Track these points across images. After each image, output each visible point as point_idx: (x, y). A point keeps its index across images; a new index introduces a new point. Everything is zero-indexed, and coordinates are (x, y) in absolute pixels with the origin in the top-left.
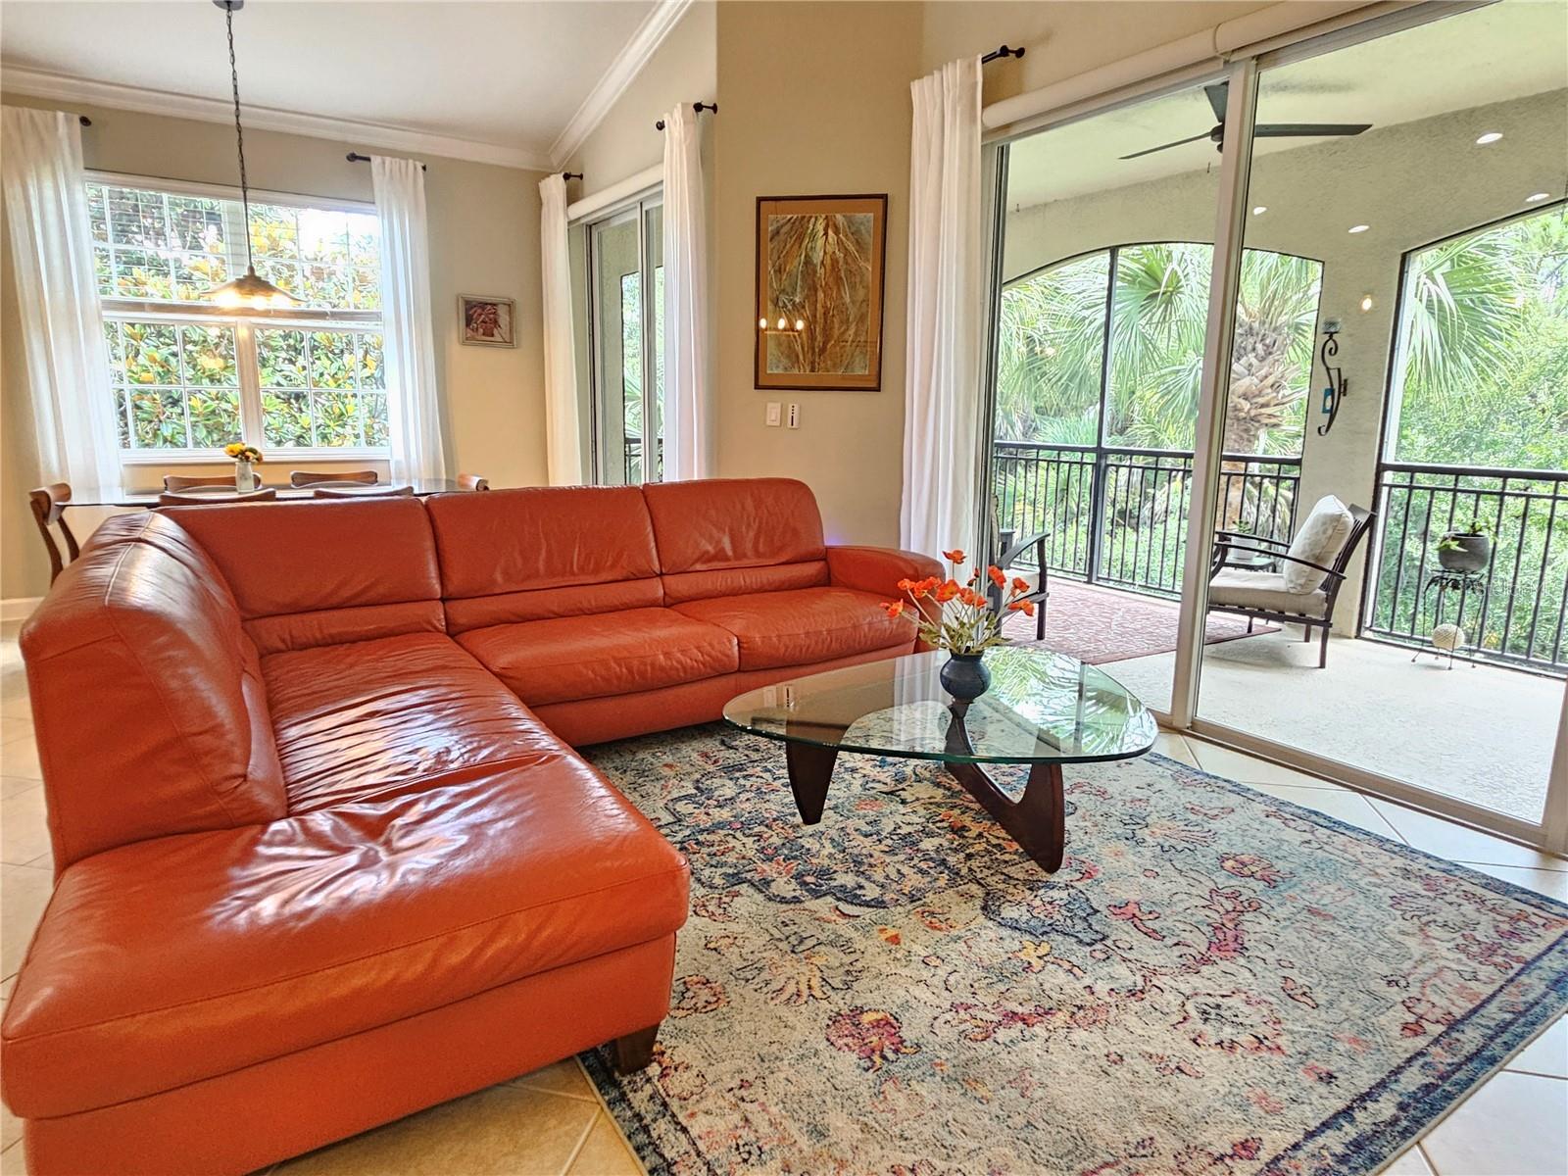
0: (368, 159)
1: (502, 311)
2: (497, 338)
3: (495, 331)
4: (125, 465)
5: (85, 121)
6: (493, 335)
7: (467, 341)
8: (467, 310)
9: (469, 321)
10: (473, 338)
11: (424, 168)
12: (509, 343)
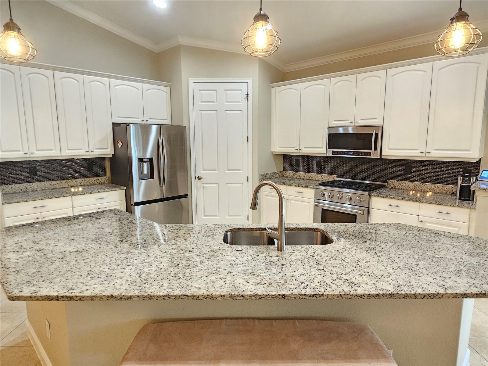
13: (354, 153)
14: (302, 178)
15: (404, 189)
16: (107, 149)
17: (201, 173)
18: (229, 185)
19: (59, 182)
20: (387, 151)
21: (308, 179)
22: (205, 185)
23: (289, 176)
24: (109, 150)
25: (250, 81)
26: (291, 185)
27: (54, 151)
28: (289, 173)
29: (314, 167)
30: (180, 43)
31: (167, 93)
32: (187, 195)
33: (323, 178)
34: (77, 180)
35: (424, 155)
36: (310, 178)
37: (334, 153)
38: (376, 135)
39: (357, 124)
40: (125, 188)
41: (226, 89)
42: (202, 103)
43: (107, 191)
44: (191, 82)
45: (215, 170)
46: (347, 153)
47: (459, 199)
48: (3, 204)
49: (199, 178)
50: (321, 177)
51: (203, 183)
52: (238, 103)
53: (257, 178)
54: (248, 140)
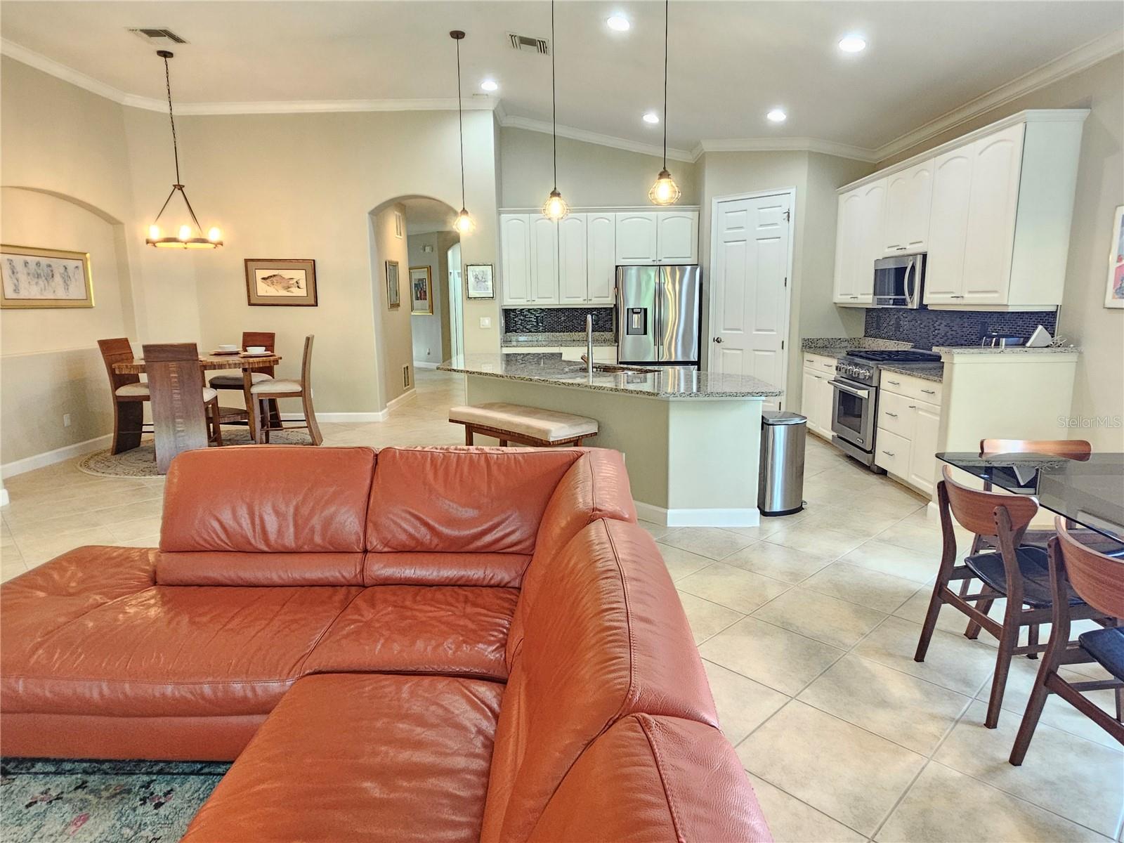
16: (608, 297)
17: (721, 333)
18: (757, 353)
19: (562, 334)
22: (725, 351)
24: (609, 299)
25: (793, 191)
27: (552, 300)
30: (706, 150)
31: (692, 220)
34: (580, 333)
35: (958, 301)
37: (880, 302)
38: (913, 268)
39: (905, 253)
41: (760, 207)
42: (727, 232)
44: (714, 201)
45: (739, 330)
46: (888, 302)
48: (502, 346)
49: (718, 341)
51: (723, 349)
52: (775, 227)
53: (797, 344)
54: (786, 284)
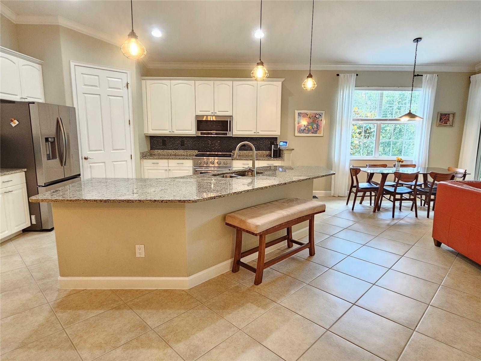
0: (422, 76)
1: (451, 117)
2: (448, 124)
3: (448, 122)
4: (350, 160)
5: (357, 75)
6: (447, 124)
7: (440, 125)
8: (441, 116)
9: (441, 119)
10: (441, 125)
11: (438, 76)
12: (452, 126)
13: (216, 134)
14: (169, 154)
15: (242, 156)
17: (87, 153)
18: (115, 163)
20: (236, 132)
21: (175, 155)
22: (91, 165)
23: (157, 154)
25: (129, 72)
26: (172, 159)
28: (156, 152)
29: (179, 145)
30: (60, 24)
31: (39, 71)
32: (80, 175)
33: (188, 153)
35: (255, 134)
36: (177, 154)
37: (201, 134)
38: (230, 121)
39: (216, 114)
40: (26, 170)
41: (107, 76)
42: (84, 87)
43: (12, 173)
44: (72, 64)
45: (101, 150)
46: (211, 134)
47: (273, 157)
49: (85, 158)
50: (186, 153)
51: (89, 163)
52: (118, 90)
53: (139, 156)
54: (130, 123)
